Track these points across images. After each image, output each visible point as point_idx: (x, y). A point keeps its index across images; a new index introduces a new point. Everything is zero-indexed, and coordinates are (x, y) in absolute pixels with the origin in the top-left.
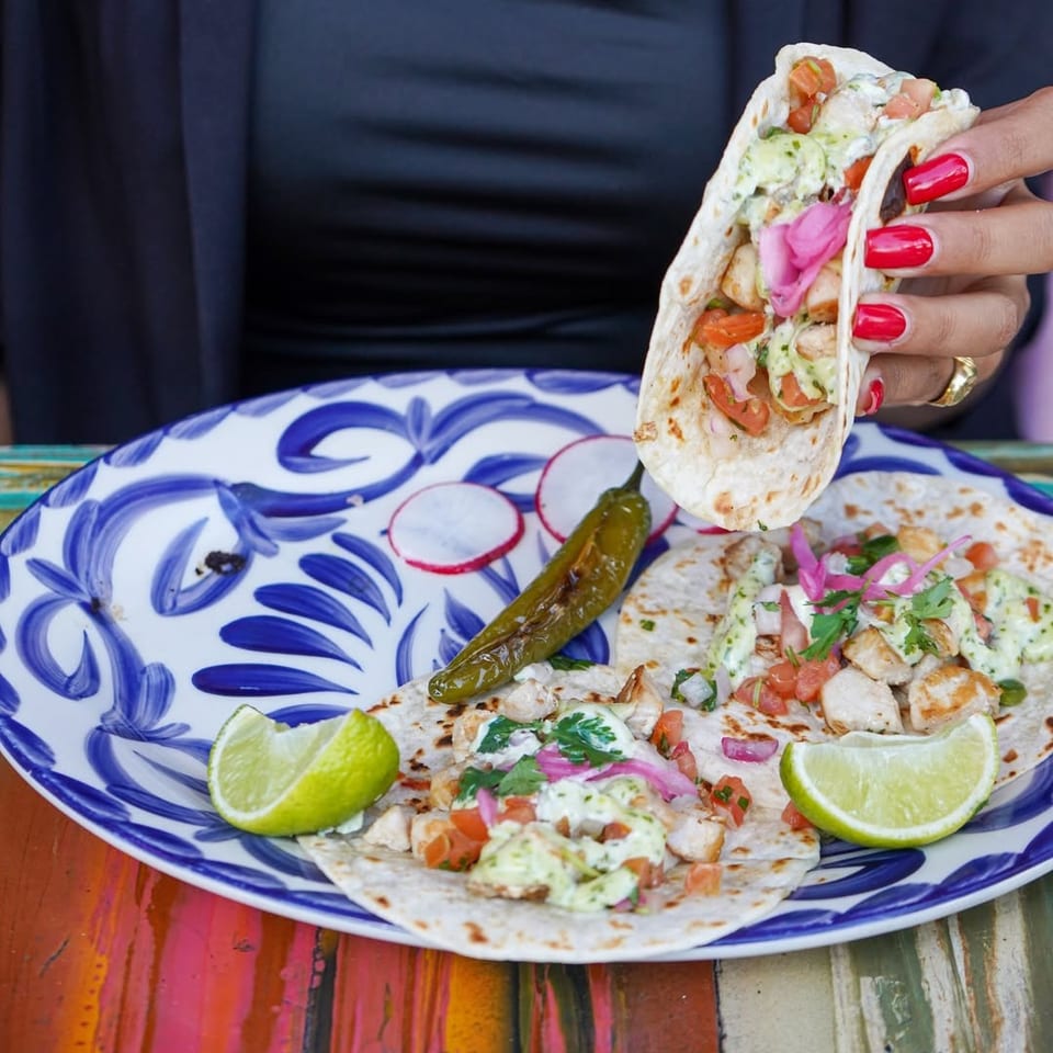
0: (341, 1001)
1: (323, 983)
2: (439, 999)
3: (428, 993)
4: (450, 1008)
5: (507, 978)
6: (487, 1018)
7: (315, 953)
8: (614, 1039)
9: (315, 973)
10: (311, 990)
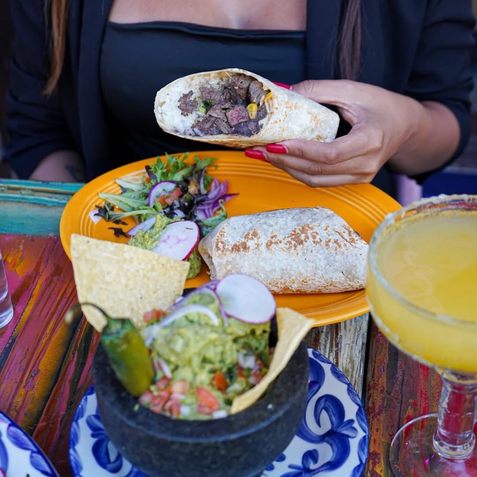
0: (13, 352)
1: (9, 346)
2: (42, 353)
3: (39, 352)
4: (45, 356)
5: (64, 350)
6: (54, 360)
7: (10, 337)
8: (90, 369)
9: (8, 343)
10: (5, 347)
